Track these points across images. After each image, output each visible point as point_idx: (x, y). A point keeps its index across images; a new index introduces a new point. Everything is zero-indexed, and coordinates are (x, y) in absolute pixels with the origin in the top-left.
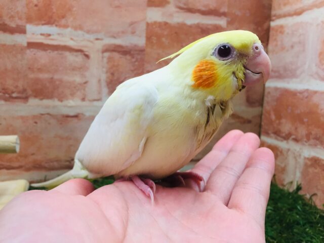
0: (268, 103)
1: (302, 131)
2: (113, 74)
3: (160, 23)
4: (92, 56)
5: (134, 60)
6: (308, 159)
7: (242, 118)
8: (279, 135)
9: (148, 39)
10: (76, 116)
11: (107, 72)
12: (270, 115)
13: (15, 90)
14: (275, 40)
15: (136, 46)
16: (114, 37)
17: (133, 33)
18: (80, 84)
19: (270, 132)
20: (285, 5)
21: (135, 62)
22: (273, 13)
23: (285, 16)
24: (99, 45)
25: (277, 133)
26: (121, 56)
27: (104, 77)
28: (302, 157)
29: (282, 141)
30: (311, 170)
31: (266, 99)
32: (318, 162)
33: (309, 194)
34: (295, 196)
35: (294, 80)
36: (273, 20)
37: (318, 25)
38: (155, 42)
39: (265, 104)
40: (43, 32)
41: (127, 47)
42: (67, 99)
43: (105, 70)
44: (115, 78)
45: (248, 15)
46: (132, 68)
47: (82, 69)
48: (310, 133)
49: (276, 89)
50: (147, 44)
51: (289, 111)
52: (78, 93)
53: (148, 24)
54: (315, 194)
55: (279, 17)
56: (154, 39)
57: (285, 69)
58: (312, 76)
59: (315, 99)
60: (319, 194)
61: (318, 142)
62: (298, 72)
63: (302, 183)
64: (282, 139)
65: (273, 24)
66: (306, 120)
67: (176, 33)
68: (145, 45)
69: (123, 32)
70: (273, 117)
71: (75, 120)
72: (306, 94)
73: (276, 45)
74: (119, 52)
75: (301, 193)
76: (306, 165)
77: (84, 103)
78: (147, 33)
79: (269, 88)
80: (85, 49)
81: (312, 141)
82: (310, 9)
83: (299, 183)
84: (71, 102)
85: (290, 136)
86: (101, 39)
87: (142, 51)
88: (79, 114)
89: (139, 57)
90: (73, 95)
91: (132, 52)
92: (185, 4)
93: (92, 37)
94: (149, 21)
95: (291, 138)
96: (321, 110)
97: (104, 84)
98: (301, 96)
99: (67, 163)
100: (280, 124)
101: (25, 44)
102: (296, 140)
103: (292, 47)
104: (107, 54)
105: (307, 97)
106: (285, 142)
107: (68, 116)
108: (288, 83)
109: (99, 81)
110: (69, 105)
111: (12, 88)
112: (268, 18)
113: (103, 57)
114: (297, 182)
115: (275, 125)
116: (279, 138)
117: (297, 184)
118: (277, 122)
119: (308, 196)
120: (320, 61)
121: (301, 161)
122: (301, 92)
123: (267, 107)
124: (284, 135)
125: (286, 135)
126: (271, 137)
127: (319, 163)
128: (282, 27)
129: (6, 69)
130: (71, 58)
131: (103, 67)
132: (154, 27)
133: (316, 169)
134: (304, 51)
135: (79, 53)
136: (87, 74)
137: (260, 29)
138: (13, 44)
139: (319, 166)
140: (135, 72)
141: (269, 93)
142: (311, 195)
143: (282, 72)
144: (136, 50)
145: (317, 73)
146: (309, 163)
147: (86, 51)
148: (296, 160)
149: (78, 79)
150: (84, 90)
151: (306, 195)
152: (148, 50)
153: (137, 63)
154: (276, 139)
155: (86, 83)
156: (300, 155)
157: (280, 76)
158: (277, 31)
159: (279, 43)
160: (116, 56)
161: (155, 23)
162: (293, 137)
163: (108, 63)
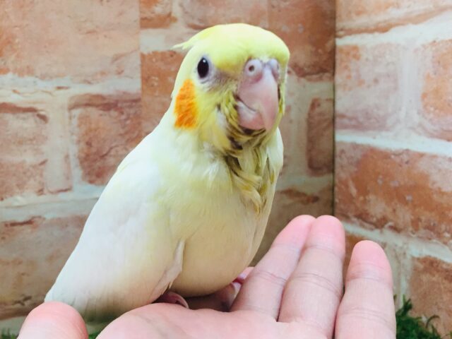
0: (342, 167)
1: (405, 216)
2: (89, 144)
3: (163, 54)
4: (51, 116)
5: (123, 117)
6: (418, 259)
7: (304, 194)
8: (365, 220)
9: (146, 80)
10: (29, 222)
11: (79, 142)
12: (347, 186)
14: (346, 67)
15: (124, 93)
16: (89, 83)
17: (120, 73)
18: (34, 167)
19: (350, 215)
20: (359, 13)
21: (126, 120)
22: (339, 25)
23: (359, 31)
24: (64, 98)
25: (363, 217)
26: (101, 112)
27: (74, 150)
28: (409, 257)
29: (372, 230)
30: (425, 278)
31: (338, 160)
32: (435, 265)
33: (425, 316)
34: (403, 319)
35: (384, 133)
36: (340, 37)
37: (416, 51)
38: (156, 84)
39: (338, 170)
41: (110, 96)
42: (11, 196)
43: (75, 138)
44: (94, 150)
45: (301, 31)
46: (122, 131)
47: (35, 140)
48: (419, 220)
49: (355, 146)
51: (380, 182)
52: (32, 182)
53: (143, 56)
54: (435, 317)
55: (350, 32)
56: (155, 81)
57: (367, 115)
58: (412, 129)
59: (422, 166)
60: (443, 315)
61: (432, 233)
62: (389, 122)
63: (413, 298)
64: (372, 226)
65: (340, 42)
66: (409, 198)
68: (140, 92)
69: (103, 73)
70: (354, 191)
71: (27, 229)
72: (405, 158)
73: (349, 77)
74: (97, 106)
75: (411, 314)
76: (415, 269)
77: (42, 198)
78: (143, 71)
79: (342, 143)
80: (38, 107)
81: (422, 232)
82: (402, 24)
83: (407, 299)
84: (19, 200)
85: (386, 223)
86: (67, 88)
87: (136, 101)
88: (34, 217)
89: (132, 111)
90: (21, 186)
91: (119, 105)
92: (201, 20)
93: (49, 85)
94: (145, 53)
95: (386, 226)
96: (434, 183)
97: (74, 162)
98: (398, 160)
99: (18, 306)
100: (365, 202)
102: (396, 229)
103: (376, 81)
104: (77, 112)
105: (407, 163)
106: (377, 231)
107: (14, 224)
108: (374, 138)
109: (67, 157)
110: (16, 204)
112: (332, 32)
113: (70, 118)
114: (404, 297)
115: (359, 205)
116: (366, 224)
117: (404, 299)
118: (361, 198)
119: (424, 319)
120: (425, 106)
121: (407, 263)
122: (398, 154)
123: (341, 174)
124: (375, 220)
125: (378, 221)
126: (353, 223)
127: (437, 266)
128: (355, 48)
130: (15, 123)
131: (72, 134)
132: (154, 60)
133: (434, 276)
134: (396, 89)
135: (30, 114)
136: (44, 148)
137: (320, 51)
139: (438, 271)
140: (127, 137)
141: (343, 151)
142: (429, 317)
143: (361, 120)
144: (126, 101)
145: (420, 125)
146: (421, 266)
147: (42, 110)
148: (399, 262)
149: (29, 158)
150: (41, 175)
151: (421, 318)
152: (146, 99)
153: (128, 122)
154: (362, 226)
155: (43, 163)
156: (405, 254)
157: (359, 127)
158: (348, 54)
159: (354, 74)
160: (94, 113)
161: (155, 53)
162: (390, 224)
163: (79, 126)
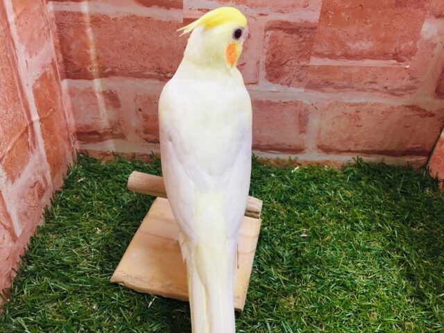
13: (169, 70)
40: (200, 8)
50: (320, 20)
67: (361, 5)
101: (182, 21)
111: (167, 68)
129: (161, 48)
138: (169, 20)
